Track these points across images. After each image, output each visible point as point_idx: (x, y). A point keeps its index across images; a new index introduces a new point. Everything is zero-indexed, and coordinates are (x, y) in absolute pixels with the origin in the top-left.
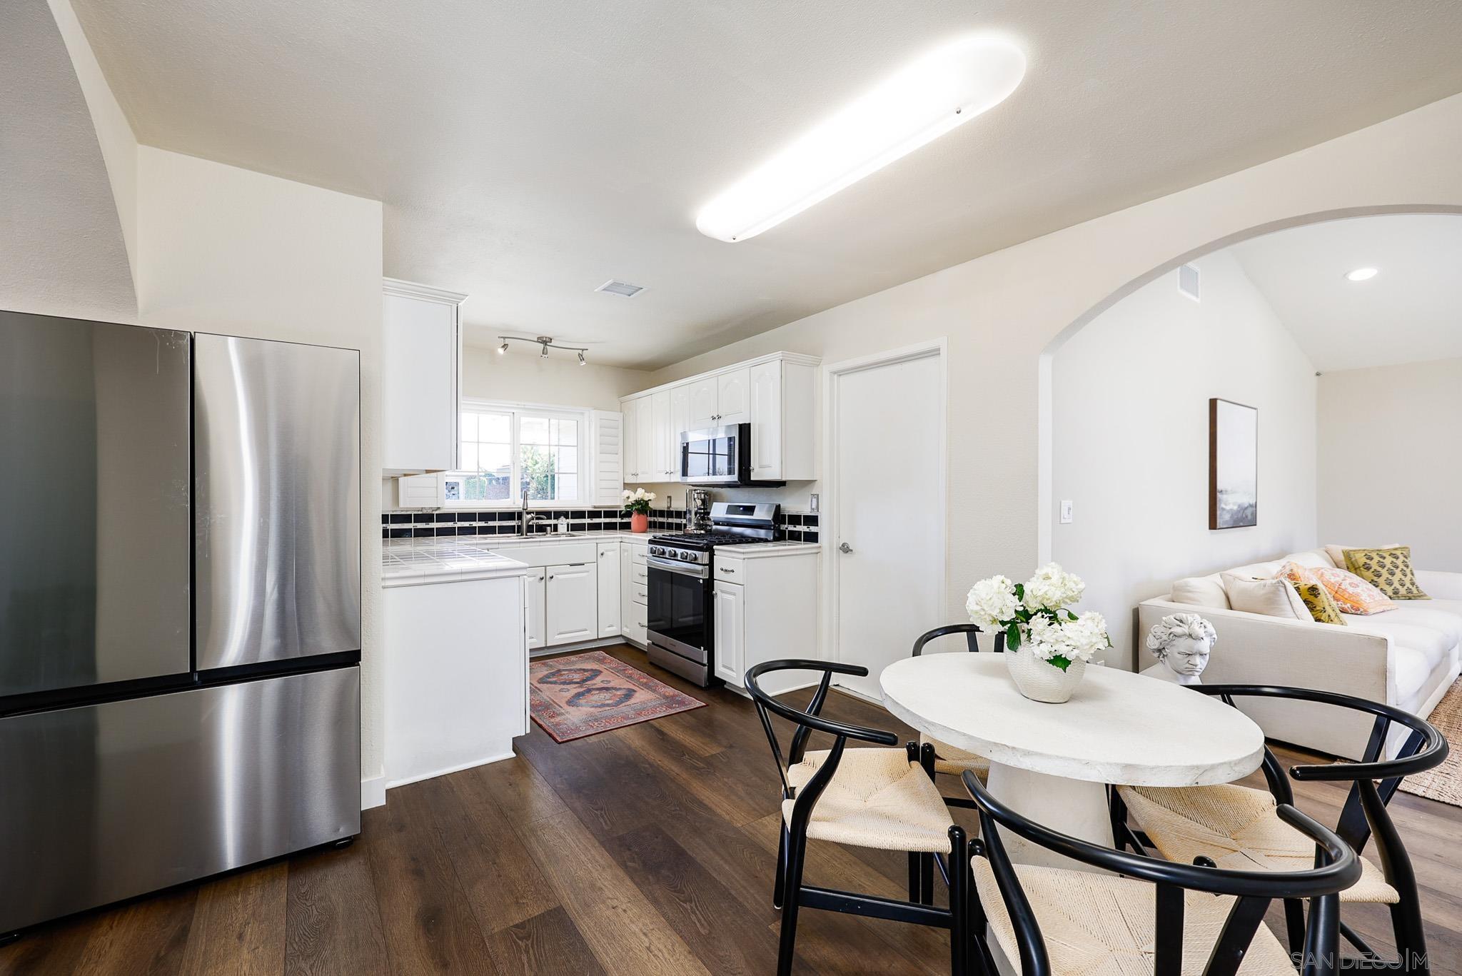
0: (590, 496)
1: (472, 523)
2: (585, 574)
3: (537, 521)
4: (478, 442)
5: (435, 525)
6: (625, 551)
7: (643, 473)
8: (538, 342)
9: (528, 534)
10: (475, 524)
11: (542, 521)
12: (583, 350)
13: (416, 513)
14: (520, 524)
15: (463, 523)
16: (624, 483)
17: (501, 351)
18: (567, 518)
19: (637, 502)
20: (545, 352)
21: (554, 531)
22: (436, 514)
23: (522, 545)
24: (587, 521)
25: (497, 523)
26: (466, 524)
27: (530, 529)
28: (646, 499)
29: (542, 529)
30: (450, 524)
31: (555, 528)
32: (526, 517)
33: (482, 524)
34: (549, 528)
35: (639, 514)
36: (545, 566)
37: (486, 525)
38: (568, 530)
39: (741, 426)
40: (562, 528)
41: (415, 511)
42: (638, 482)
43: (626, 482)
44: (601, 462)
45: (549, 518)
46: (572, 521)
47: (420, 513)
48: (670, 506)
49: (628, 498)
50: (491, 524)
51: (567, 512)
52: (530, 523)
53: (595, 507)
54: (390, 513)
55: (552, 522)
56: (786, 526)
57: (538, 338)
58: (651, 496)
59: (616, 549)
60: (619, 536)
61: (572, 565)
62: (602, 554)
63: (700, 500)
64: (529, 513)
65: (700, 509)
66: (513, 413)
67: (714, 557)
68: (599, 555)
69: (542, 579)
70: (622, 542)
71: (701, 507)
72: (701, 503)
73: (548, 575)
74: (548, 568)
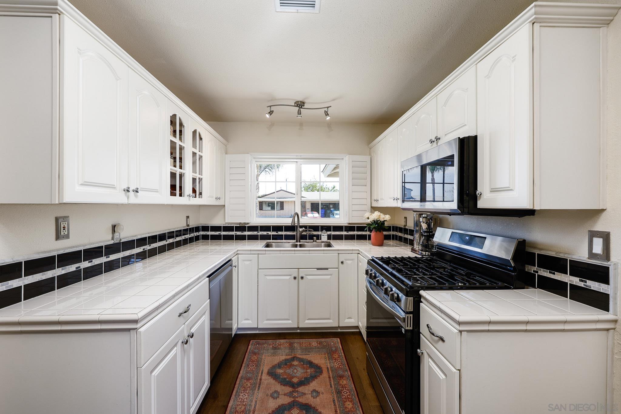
1: (268, 232)
2: (329, 276)
3: (309, 232)
4: (276, 182)
5: (247, 233)
7: (381, 200)
8: (295, 106)
9: (301, 241)
10: (270, 233)
11: (312, 232)
12: (328, 108)
13: (236, 225)
14: (296, 233)
15: (263, 232)
16: (371, 207)
17: (268, 116)
19: (375, 222)
20: (299, 113)
21: (318, 239)
22: (247, 226)
24: (344, 233)
25: (284, 233)
26: (265, 233)
27: (302, 237)
28: (382, 220)
29: (311, 237)
30: (255, 233)
31: (319, 237)
32: (299, 230)
33: (274, 233)
34: (315, 238)
35: (376, 232)
36: (298, 269)
37: (277, 234)
38: (327, 239)
39: (462, 140)
40: (324, 238)
41: (236, 224)
42: (378, 206)
43: (372, 206)
44: (353, 192)
45: (315, 230)
46: (333, 233)
47: (238, 225)
48: (406, 225)
49: (368, 218)
50: (280, 233)
51: (330, 227)
52: (303, 233)
53: (349, 224)
54: (222, 225)
55: (318, 233)
56: (535, 268)
57: (295, 103)
58: (387, 217)
59: (354, 259)
60: (357, 248)
61: (318, 269)
62: (342, 263)
63: (426, 223)
64: (301, 227)
65: (425, 232)
66: (297, 162)
67: (421, 303)
68: (340, 263)
69: (295, 278)
70: (359, 254)
71: (426, 230)
72: (427, 226)
73: (301, 275)
74: (300, 269)
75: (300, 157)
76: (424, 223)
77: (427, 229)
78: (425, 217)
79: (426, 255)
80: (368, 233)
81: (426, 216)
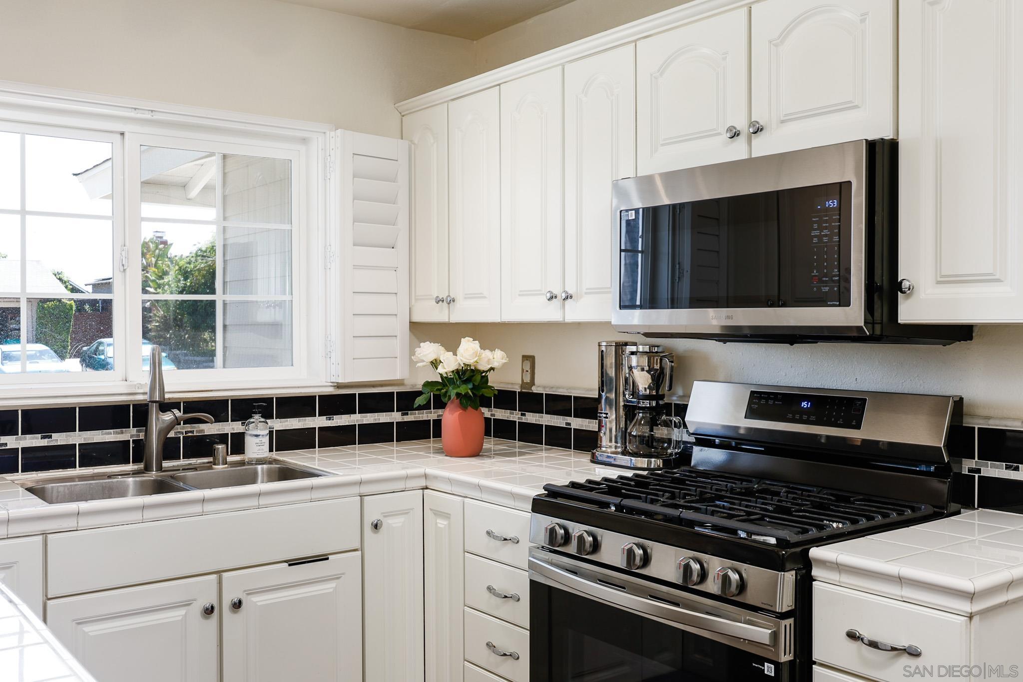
0: (328, 355)
1: (3, 439)
2: (332, 585)
3: (188, 427)
6: (438, 514)
7: (468, 297)
9: (166, 464)
10: (11, 441)
11: (202, 426)
14: (142, 436)
16: (415, 323)
18: (267, 415)
21: (233, 453)
23: (148, 514)
24: (318, 422)
25: (77, 438)
27: (170, 449)
28: (483, 367)
31: (238, 444)
32: (159, 420)
33: (35, 440)
34: (221, 447)
35: (464, 407)
36: (219, 572)
37: (45, 442)
38: (271, 450)
39: (872, 146)
42: (457, 321)
43: (416, 319)
44: (356, 267)
45: (220, 418)
46: (279, 424)
48: (532, 382)
49: (435, 364)
50: (60, 438)
51: (269, 400)
52: (172, 434)
53: (339, 386)
55: (232, 427)
56: (973, 462)
59: (412, 509)
60: (420, 470)
61: (292, 563)
62: (376, 526)
63: (648, 372)
64: (165, 406)
65: (646, 397)
66: (122, 134)
67: (813, 583)
68: (368, 528)
69: (209, 611)
70: (427, 488)
71: (648, 391)
72: (650, 381)
73: (229, 598)
74: (225, 575)
75: (148, 116)
76: (643, 370)
77: (649, 387)
78: (647, 352)
79: (652, 467)
80: (430, 415)
81: (647, 349)
